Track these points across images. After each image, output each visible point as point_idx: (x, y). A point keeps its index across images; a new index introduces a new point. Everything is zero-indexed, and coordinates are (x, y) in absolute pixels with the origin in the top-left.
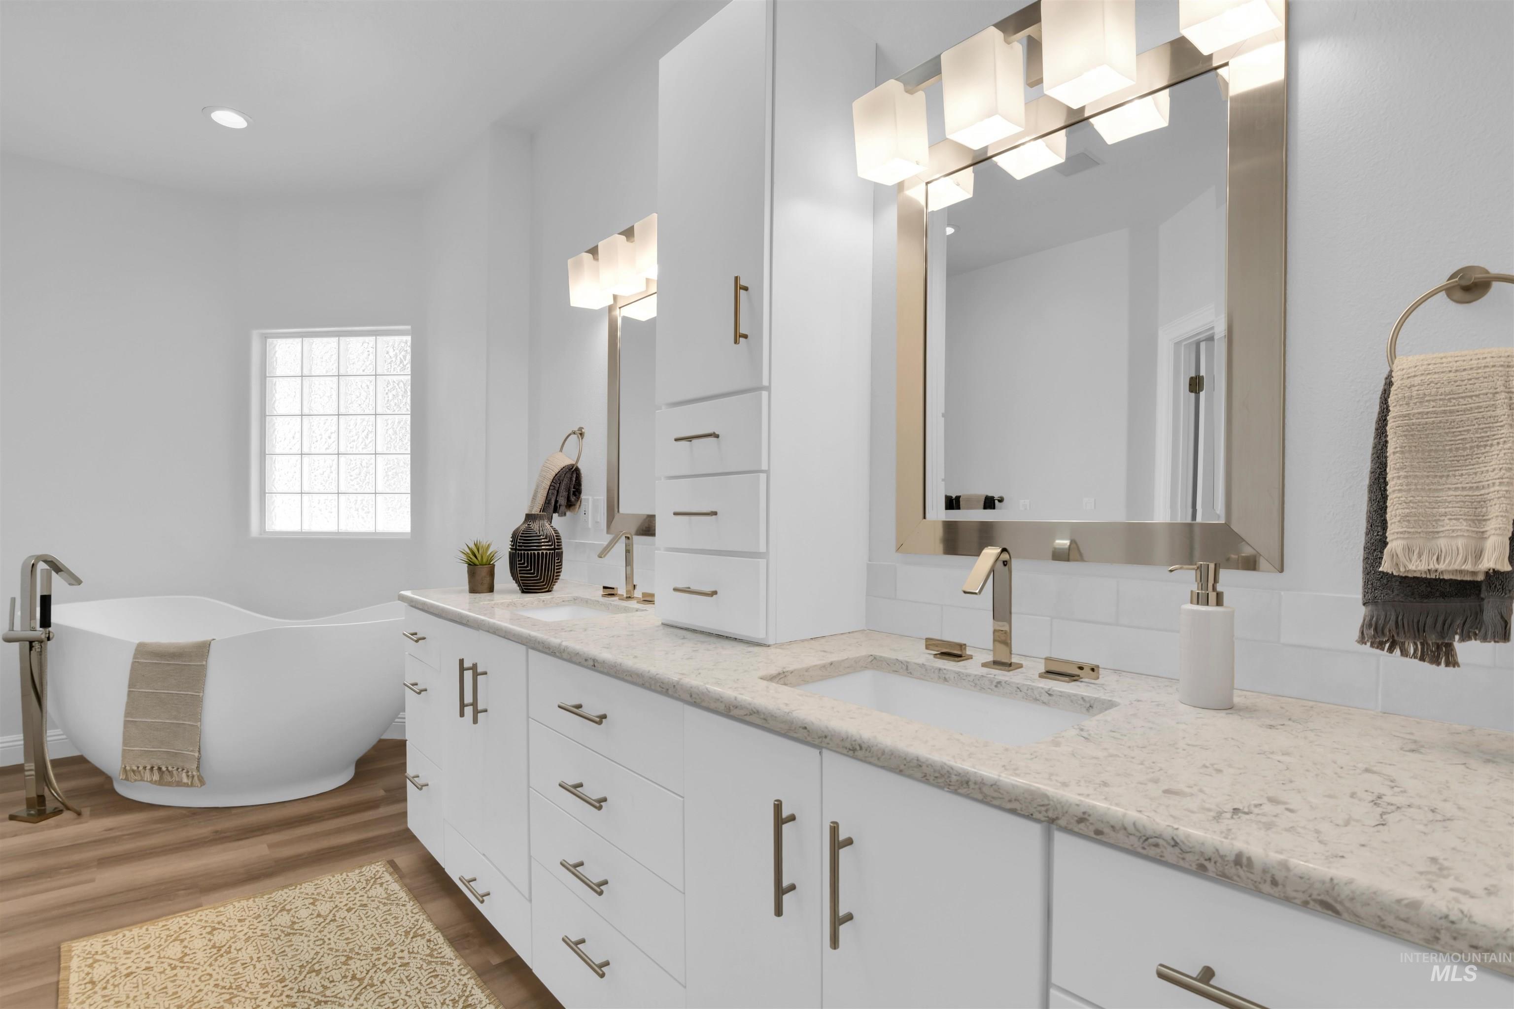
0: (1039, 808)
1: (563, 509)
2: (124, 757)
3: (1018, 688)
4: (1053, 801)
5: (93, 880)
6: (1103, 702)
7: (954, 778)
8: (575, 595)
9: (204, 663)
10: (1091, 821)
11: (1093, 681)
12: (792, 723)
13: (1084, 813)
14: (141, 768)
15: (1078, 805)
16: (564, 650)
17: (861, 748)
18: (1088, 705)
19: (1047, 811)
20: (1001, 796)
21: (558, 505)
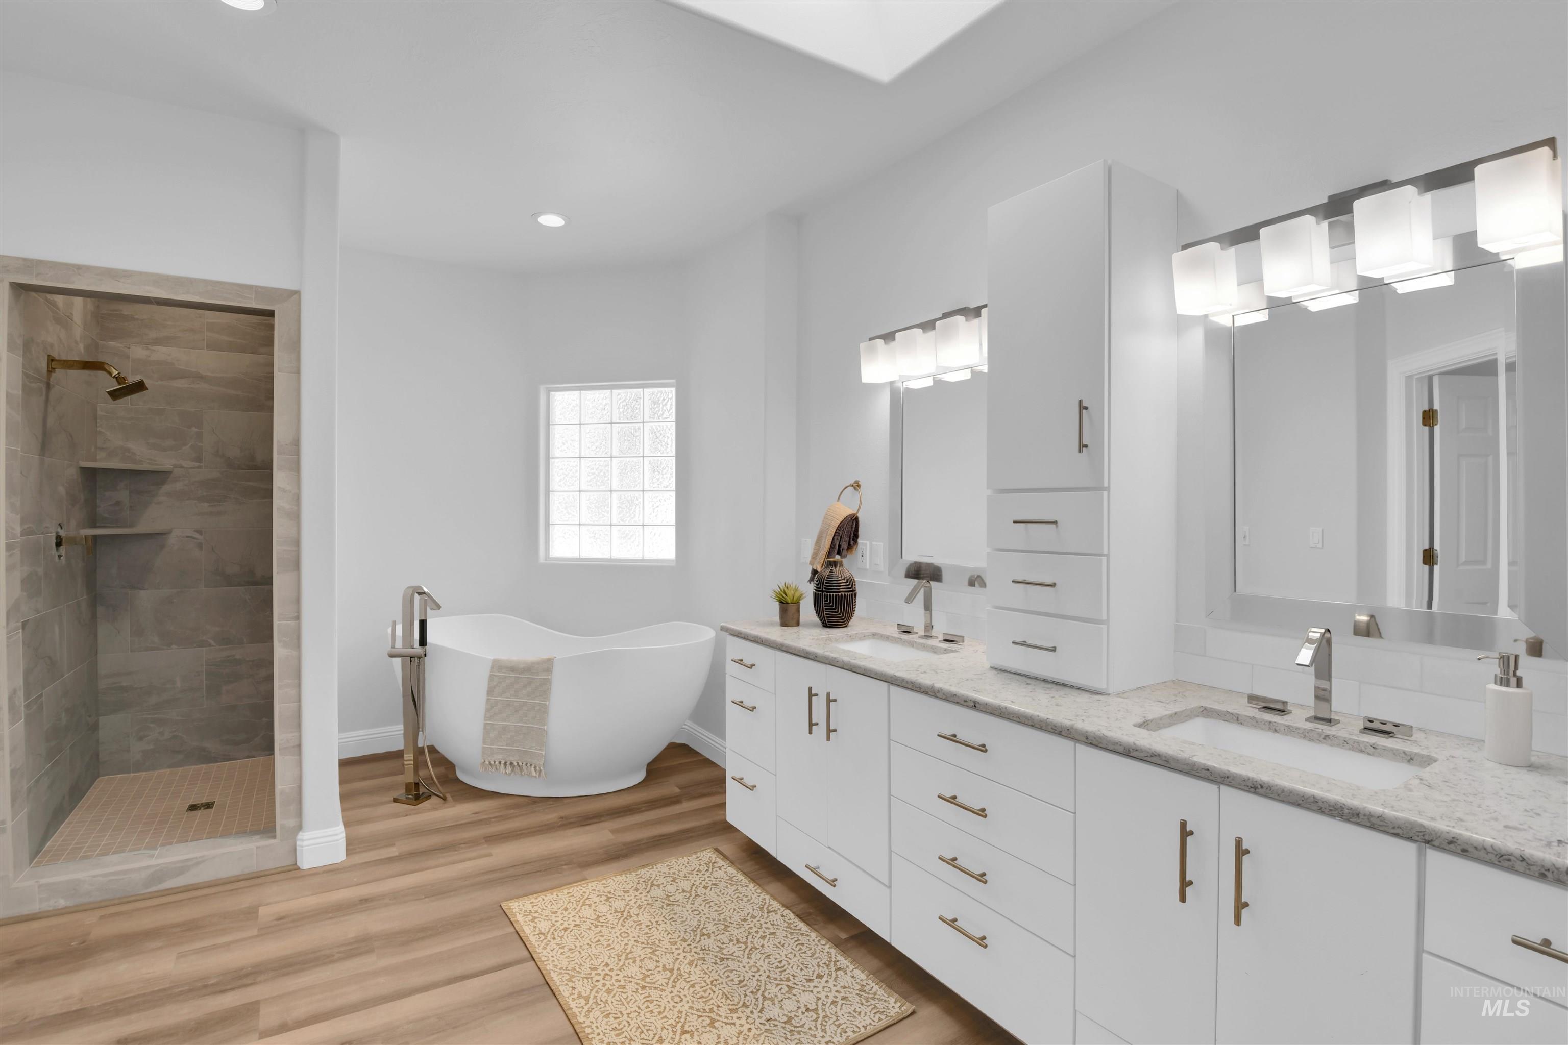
0: (1418, 834)
1: (845, 552)
2: (483, 753)
3: (1345, 741)
4: (1429, 829)
5: (490, 855)
6: (1422, 756)
7: (1346, 811)
8: (874, 630)
9: (550, 677)
10: (1458, 843)
11: (1409, 738)
12: (1194, 765)
13: (1453, 838)
14: (497, 763)
15: (1448, 833)
16: (938, 691)
17: (1262, 787)
18: (1409, 758)
19: (1423, 835)
20: (1386, 824)
21: (841, 549)
